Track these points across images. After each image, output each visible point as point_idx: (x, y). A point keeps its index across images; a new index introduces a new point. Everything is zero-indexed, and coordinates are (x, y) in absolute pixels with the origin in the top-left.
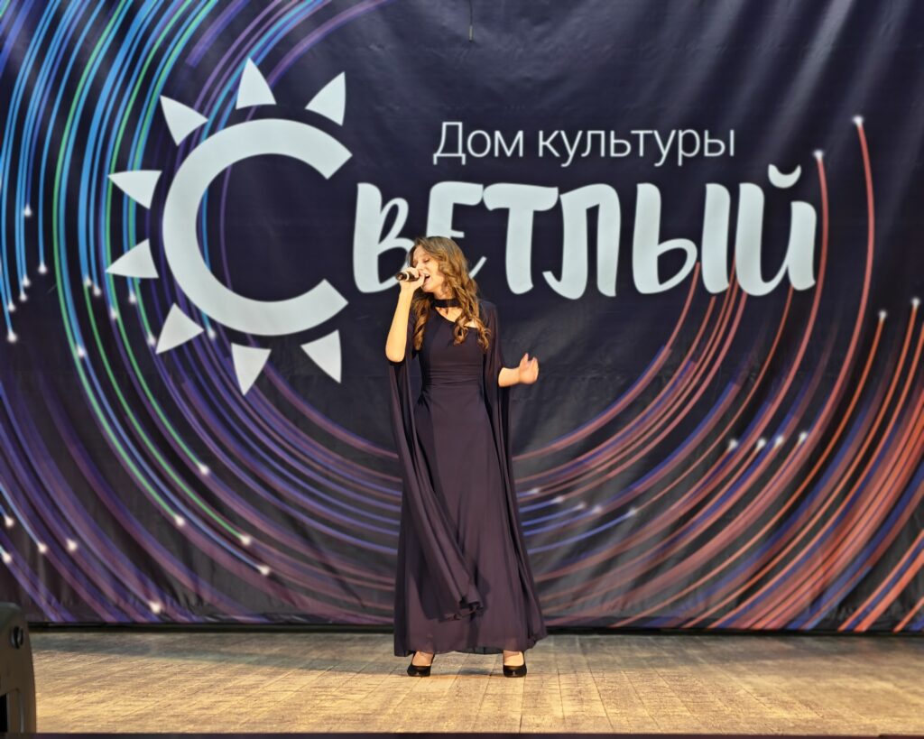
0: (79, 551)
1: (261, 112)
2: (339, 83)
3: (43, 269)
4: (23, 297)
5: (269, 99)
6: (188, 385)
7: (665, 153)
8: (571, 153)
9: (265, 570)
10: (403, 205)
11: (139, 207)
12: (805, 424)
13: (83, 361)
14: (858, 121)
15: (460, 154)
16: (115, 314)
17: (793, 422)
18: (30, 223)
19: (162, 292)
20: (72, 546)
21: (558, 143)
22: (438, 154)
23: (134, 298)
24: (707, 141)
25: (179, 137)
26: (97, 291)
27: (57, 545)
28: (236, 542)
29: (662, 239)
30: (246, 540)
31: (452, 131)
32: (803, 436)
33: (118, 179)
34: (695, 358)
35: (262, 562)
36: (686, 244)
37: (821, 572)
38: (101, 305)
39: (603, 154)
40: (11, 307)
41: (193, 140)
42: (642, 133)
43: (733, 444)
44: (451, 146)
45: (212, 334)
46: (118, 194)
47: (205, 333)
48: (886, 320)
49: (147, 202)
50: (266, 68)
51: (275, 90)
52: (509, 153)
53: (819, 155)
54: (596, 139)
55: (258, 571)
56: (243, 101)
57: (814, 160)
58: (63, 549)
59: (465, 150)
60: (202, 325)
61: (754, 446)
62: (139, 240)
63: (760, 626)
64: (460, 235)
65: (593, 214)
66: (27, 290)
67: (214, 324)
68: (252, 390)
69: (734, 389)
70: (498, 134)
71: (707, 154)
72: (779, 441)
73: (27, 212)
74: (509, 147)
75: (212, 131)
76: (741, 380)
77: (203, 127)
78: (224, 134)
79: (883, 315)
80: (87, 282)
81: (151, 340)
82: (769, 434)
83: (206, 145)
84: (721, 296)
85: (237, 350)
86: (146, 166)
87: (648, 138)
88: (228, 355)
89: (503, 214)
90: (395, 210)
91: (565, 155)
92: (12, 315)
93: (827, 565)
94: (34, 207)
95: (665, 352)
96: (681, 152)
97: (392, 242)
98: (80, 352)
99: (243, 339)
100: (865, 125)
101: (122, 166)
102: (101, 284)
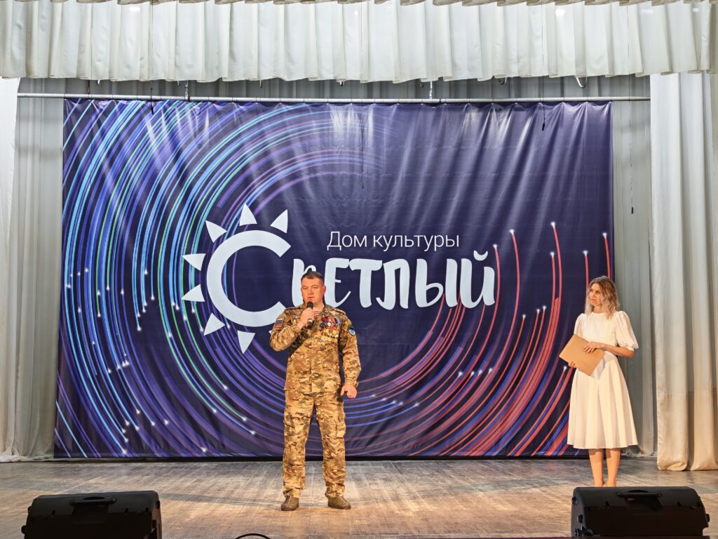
0: (169, 425)
1: (251, 227)
2: (285, 215)
3: (153, 298)
4: (144, 311)
5: (254, 222)
6: (219, 350)
7: (429, 246)
9: (253, 433)
11: (196, 270)
12: (492, 364)
13: (171, 339)
14: (512, 231)
15: (339, 246)
16: (185, 318)
17: (485, 363)
18: (147, 278)
19: (207, 308)
20: (166, 422)
21: (382, 241)
22: (329, 246)
23: (194, 310)
24: (447, 240)
25: (214, 239)
26: (177, 308)
27: (160, 422)
28: (240, 420)
29: (428, 283)
30: (244, 419)
31: (335, 235)
32: (490, 370)
33: (187, 258)
34: (443, 336)
35: (252, 429)
36: (438, 285)
37: (499, 430)
38: (179, 314)
39: (402, 246)
40: (138, 315)
41: (220, 241)
42: (418, 237)
43: (460, 374)
44: (335, 242)
45: (229, 326)
46: (187, 264)
47: (226, 326)
48: (526, 319)
49: (199, 268)
50: (253, 208)
51: (257, 217)
52: (360, 245)
53: (495, 246)
54: (399, 239)
55: (250, 433)
56: (242, 222)
57: (494, 249)
58: (162, 423)
59: (341, 244)
60: (225, 323)
61: (470, 374)
62: (196, 285)
63: (473, 454)
64: (339, 281)
65: (398, 272)
66: (146, 308)
67: (229, 321)
68: (246, 351)
69: (460, 350)
70: (355, 237)
71: (447, 246)
72: (480, 372)
74: (360, 243)
75: (229, 236)
76: (463, 345)
77: (225, 234)
78: (233, 237)
79: (524, 316)
80: (173, 304)
81: (202, 329)
82: (476, 369)
83: (226, 242)
84: (454, 308)
85: (240, 333)
86: (199, 251)
87: (422, 239)
88: (236, 335)
89: (358, 272)
91: (385, 246)
92: (139, 318)
93: (501, 428)
94: (149, 270)
95: (430, 333)
96: (436, 245)
98: (169, 335)
99: (242, 328)
100: (515, 233)
101: (188, 252)
102: (179, 305)
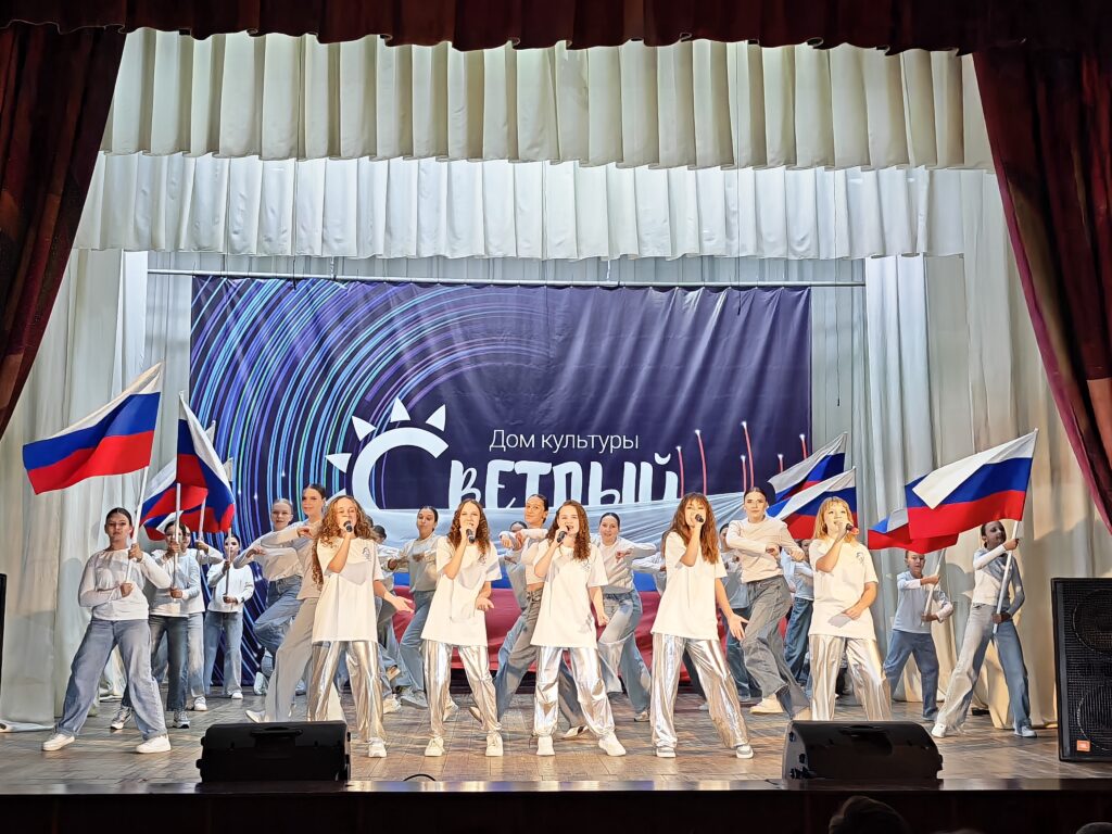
1: (403, 424)
2: (442, 409)
5: (407, 417)
7: (604, 447)
8: (558, 446)
10: (474, 471)
11: (341, 472)
14: (698, 432)
15: (503, 446)
18: (285, 481)
21: (551, 441)
22: (492, 446)
24: (625, 440)
25: (361, 437)
29: (603, 490)
31: (499, 435)
33: (331, 458)
36: (615, 492)
39: (574, 446)
41: (368, 439)
42: (593, 436)
44: (498, 442)
46: (330, 466)
49: (344, 469)
50: (405, 402)
51: (410, 413)
52: (527, 446)
53: (679, 448)
54: (570, 439)
56: (394, 418)
57: (677, 451)
59: (505, 444)
62: (340, 488)
64: (503, 486)
65: (569, 476)
70: (522, 436)
71: (625, 447)
73: (284, 474)
74: (527, 442)
75: (378, 434)
77: (373, 432)
78: (384, 435)
83: (375, 441)
86: (343, 452)
87: (597, 439)
89: (524, 476)
90: (470, 473)
91: (555, 447)
94: (287, 472)
96: (612, 446)
97: (468, 490)
100: (701, 434)
101: (332, 452)
